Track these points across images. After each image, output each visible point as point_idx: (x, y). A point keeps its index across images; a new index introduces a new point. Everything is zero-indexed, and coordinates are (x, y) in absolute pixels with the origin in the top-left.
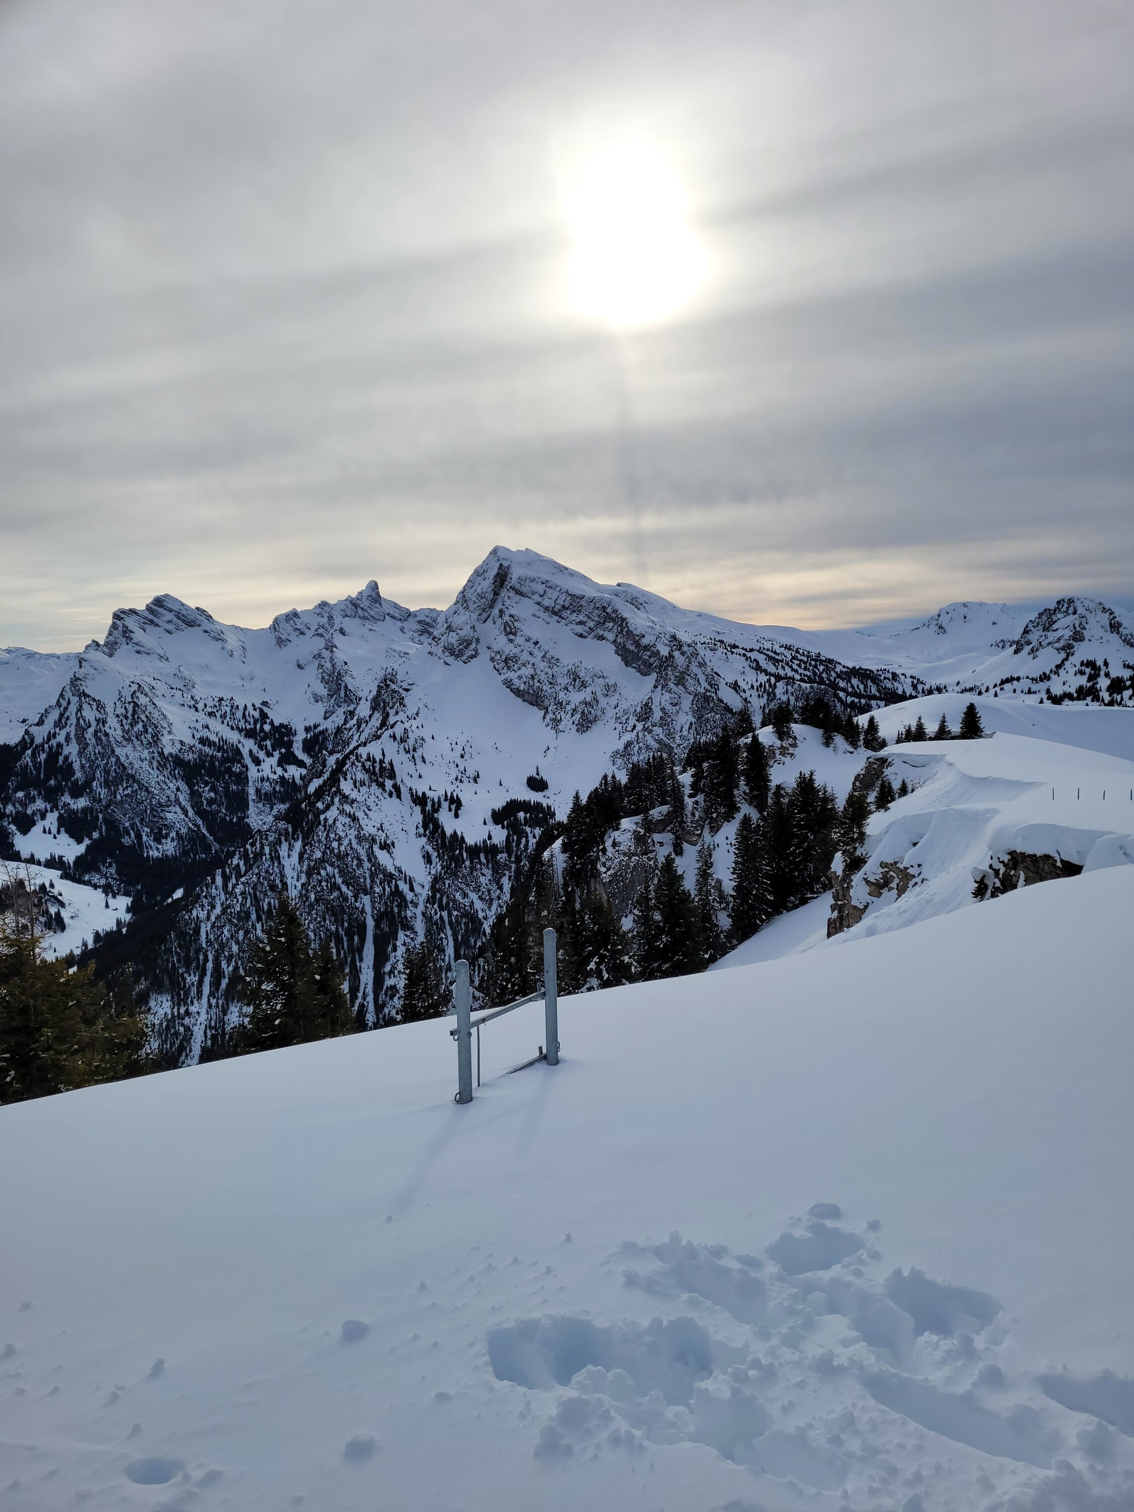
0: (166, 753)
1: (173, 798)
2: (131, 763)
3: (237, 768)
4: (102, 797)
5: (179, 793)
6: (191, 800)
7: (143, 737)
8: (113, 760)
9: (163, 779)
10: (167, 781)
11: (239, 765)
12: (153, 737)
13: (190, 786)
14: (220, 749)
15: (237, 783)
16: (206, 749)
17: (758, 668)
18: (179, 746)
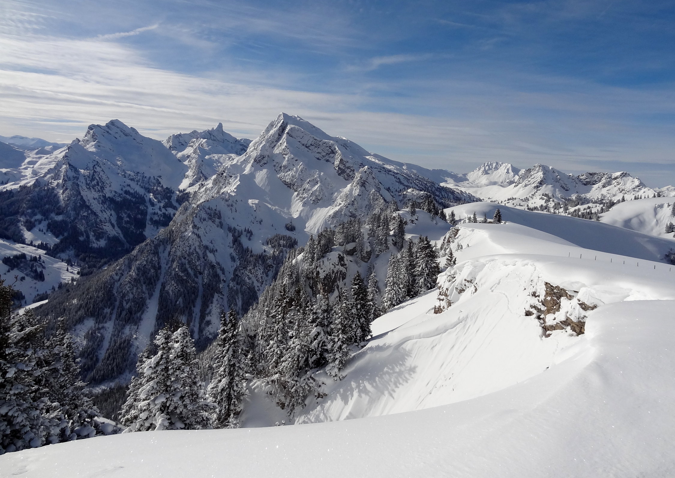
0: (107, 196)
1: (108, 219)
2: (88, 200)
3: (142, 207)
4: (72, 215)
5: (111, 217)
6: (117, 221)
7: (96, 188)
8: (79, 197)
9: (104, 209)
10: (106, 210)
11: (143, 206)
12: (101, 188)
13: (118, 214)
14: (135, 197)
15: (141, 214)
16: (128, 197)
17: (400, 182)
18: (114, 194)
